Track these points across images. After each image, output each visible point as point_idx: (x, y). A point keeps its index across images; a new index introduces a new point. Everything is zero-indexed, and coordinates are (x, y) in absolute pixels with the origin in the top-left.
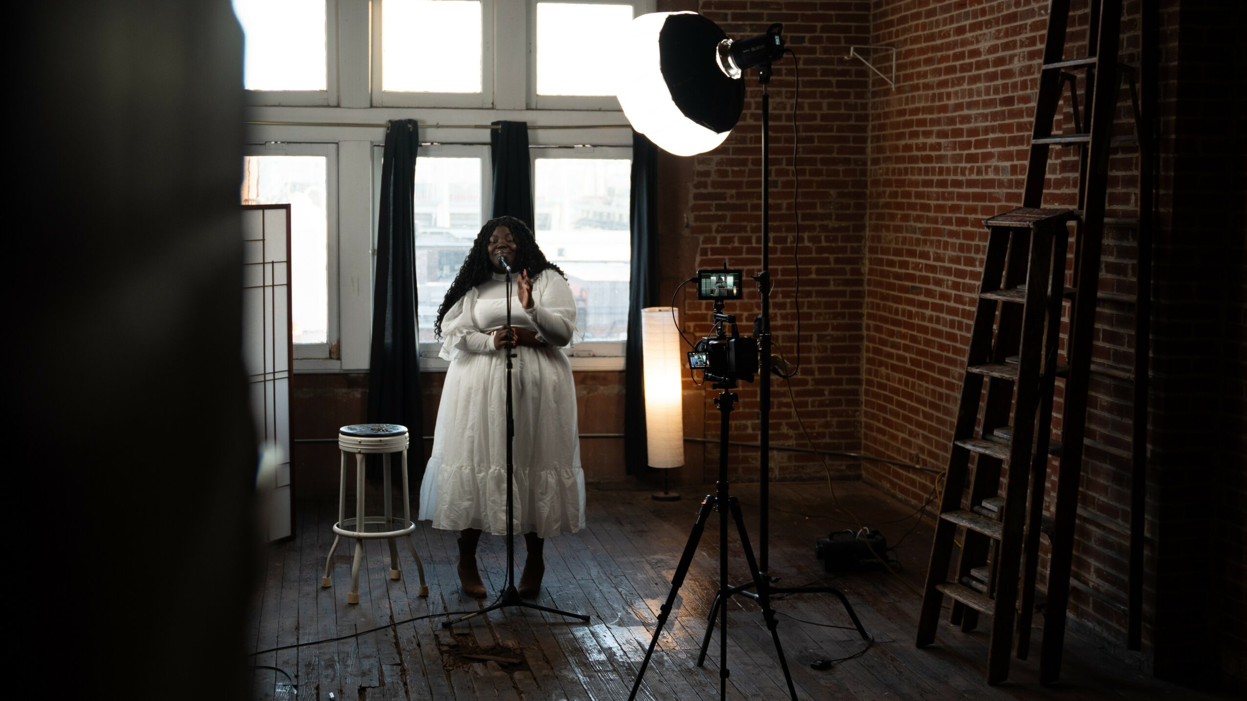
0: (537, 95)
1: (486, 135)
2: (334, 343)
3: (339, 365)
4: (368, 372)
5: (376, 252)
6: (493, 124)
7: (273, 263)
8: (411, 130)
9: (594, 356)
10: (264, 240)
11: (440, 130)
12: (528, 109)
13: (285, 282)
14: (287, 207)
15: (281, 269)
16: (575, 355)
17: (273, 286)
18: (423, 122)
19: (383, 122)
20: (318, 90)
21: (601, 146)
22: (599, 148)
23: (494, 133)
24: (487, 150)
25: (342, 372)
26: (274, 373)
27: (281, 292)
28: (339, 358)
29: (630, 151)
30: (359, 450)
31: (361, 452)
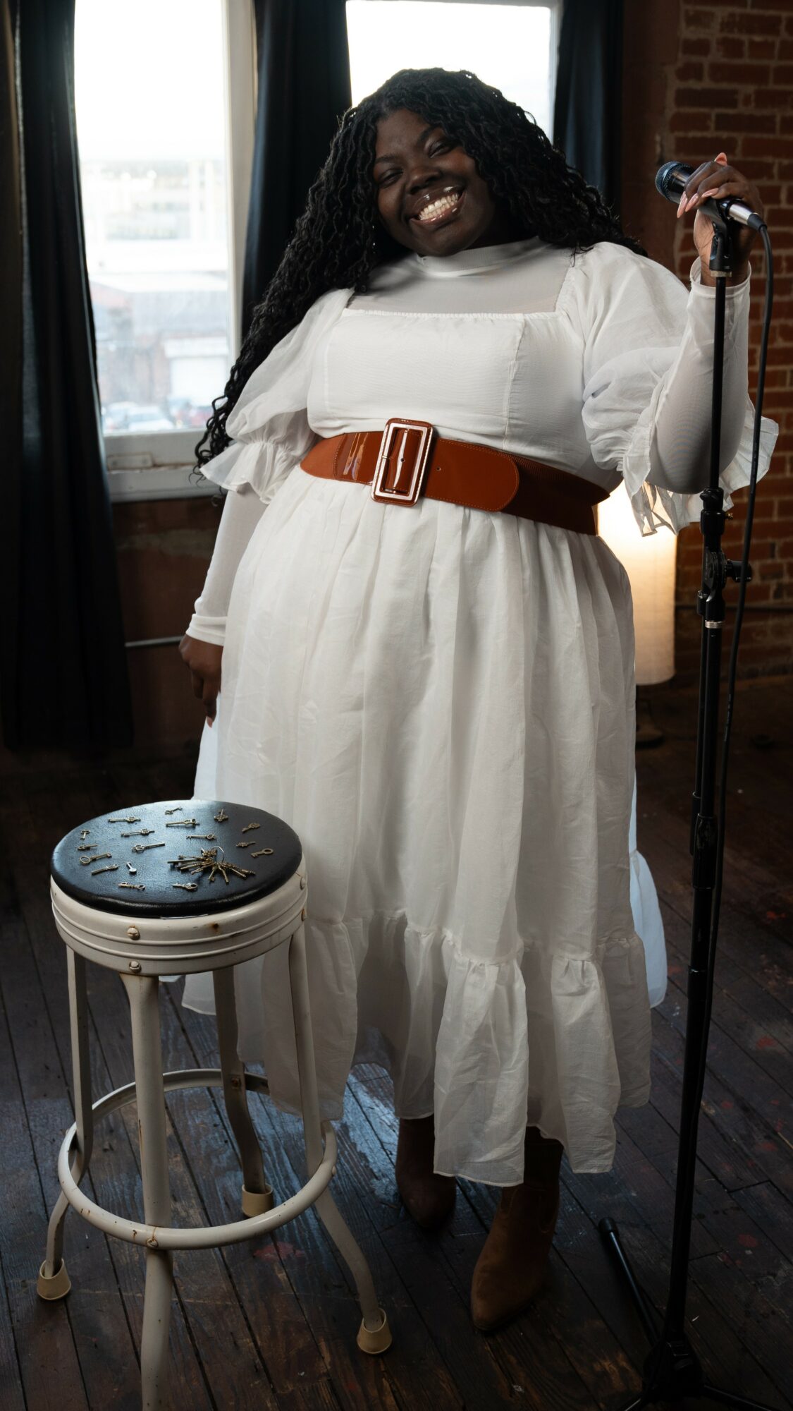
30: (134, 963)
31: (140, 969)
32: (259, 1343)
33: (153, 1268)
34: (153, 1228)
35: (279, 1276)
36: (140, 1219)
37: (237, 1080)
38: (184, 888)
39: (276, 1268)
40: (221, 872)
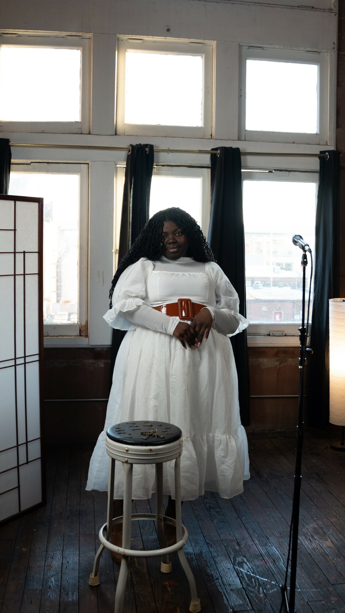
0: (246, 130)
1: (206, 159)
2: (84, 323)
3: (87, 341)
4: (111, 347)
5: (118, 252)
6: (213, 149)
7: (24, 253)
8: (148, 153)
9: (285, 335)
10: (15, 230)
11: (170, 154)
12: (239, 139)
13: (37, 272)
14: (39, 201)
15: (32, 260)
16: (271, 334)
17: (24, 275)
18: (157, 147)
19: (125, 146)
20: (74, 121)
21: (294, 171)
22: (293, 173)
23: (214, 157)
24: (207, 172)
25: (89, 347)
26: (25, 357)
27: (33, 281)
28: (87, 336)
29: (317, 176)
30: (126, 459)
31: (128, 461)
32: (157, 605)
33: (123, 563)
34: (124, 549)
35: (169, 589)
36: (121, 547)
37: (161, 518)
38: (143, 439)
39: (168, 587)
40: (155, 436)
